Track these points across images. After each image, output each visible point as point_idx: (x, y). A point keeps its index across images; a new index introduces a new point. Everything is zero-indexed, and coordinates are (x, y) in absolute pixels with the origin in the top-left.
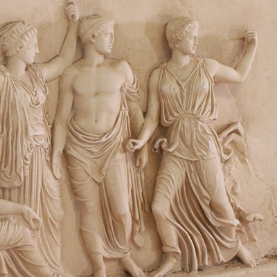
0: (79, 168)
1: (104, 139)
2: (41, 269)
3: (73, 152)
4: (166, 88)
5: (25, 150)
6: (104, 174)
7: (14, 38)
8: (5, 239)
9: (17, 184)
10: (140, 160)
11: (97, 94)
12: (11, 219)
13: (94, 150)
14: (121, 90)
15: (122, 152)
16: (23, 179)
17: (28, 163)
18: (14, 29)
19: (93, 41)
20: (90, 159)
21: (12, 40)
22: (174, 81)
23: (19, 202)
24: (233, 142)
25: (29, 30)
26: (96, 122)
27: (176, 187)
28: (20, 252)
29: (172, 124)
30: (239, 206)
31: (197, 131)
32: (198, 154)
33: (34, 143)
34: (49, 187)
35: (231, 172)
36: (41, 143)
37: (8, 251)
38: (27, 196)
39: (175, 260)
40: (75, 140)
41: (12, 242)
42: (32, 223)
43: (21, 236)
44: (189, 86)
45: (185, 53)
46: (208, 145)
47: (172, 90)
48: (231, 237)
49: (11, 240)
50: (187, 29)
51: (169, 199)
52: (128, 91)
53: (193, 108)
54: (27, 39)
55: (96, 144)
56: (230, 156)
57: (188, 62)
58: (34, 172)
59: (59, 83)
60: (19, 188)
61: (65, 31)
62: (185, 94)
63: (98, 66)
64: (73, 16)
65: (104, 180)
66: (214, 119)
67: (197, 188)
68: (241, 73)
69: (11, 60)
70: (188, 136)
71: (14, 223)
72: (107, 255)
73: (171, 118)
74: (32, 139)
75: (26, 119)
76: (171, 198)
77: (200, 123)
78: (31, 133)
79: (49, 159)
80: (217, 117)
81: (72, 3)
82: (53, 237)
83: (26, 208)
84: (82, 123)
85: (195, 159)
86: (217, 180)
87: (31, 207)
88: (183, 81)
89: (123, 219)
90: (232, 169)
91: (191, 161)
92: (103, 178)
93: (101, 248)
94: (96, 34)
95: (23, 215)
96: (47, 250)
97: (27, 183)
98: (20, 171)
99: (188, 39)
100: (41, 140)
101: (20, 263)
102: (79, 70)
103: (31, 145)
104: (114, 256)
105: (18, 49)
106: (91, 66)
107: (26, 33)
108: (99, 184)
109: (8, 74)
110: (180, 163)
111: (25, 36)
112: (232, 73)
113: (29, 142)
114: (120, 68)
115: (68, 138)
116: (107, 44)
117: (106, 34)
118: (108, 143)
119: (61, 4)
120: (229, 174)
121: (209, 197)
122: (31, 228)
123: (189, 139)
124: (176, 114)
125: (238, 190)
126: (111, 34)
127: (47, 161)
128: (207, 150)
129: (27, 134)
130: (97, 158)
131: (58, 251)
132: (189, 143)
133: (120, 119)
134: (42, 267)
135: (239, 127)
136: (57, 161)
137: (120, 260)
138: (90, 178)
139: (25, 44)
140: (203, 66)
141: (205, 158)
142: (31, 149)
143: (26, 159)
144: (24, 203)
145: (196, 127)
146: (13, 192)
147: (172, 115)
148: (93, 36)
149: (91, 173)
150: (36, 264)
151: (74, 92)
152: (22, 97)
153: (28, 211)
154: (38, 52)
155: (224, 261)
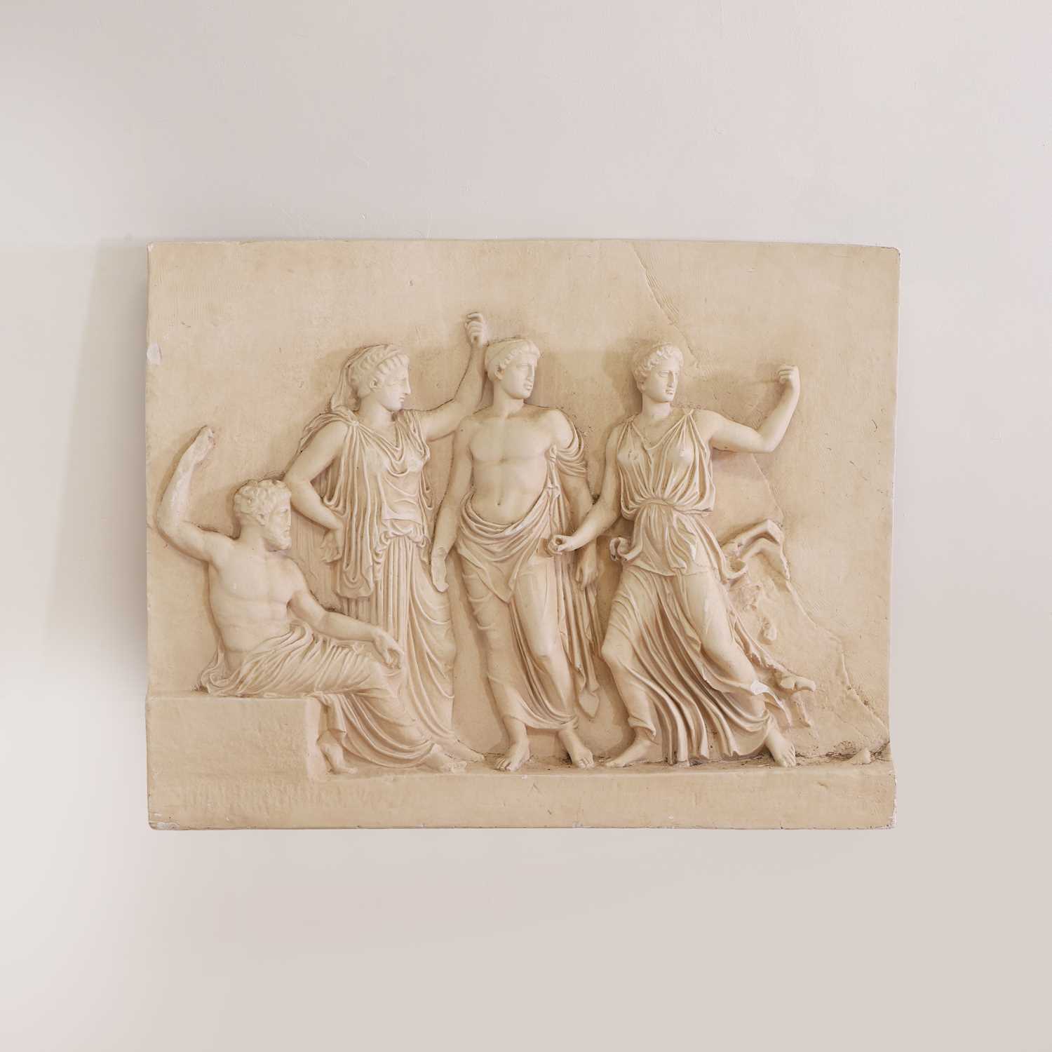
0: (473, 576)
1: (508, 532)
2: (400, 728)
3: (463, 551)
4: (622, 456)
5: (376, 540)
6: (512, 587)
7: (366, 369)
8: (338, 675)
9: (363, 593)
10: (581, 571)
11: (503, 460)
12: (353, 647)
13: (495, 548)
14: (547, 454)
15: (542, 555)
16: (372, 585)
17: (382, 560)
18: (368, 355)
19: (500, 376)
20: (490, 563)
21: (363, 371)
22: (638, 445)
23: (369, 622)
24: (761, 553)
25: (391, 358)
26: (499, 504)
27: (640, 619)
28: (366, 698)
29: (635, 515)
30: (770, 661)
31: (671, 527)
32: (674, 565)
33: (391, 531)
34: (424, 604)
35: (756, 604)
36: (405, 531)
37: (347, 695)
38: (381, 612)
39: (647, 743)
40: (466, 532)
41: (350, 682)
42: (387, 655)
43: (365, 674)
44: (660, 453)
45: (658, 400)
46: (689, 550)
47: (631, 458)
48: (753, 713)
49: (348, 677)
50: (653, 358)
51: (627, 638)
52: (558, 458)
53: (664, 489)
54: (385, 370)
55: (497, 539)
56: (740, 573)
57: (665, 414)
58: (391, 577)
59: (453, 444)
60: (369, 599)
61: (467, 362)
62: (652, 467)
63: (510, 416)
64: (476, 338)
65: (514, 597)
66: (706, 510)
67: (678, 622)
68: (766, 436)
69: (364, 403)
70: (656, 534)
71: (356, 652)
72: (532, 723)
73: (632, 505)
74: (388, 524)
75: (379, 494)
76: (633, 637)
77: (675, 515)
78: (387, 514)
79: (426, 560)
80: (711, 506)
81: (475, 318)
82: (435, 684)
83: (378, 631)
84: (480, 505)
85: (670, 574)
86: (706, 610)
87: (387, 630)
88: (652, 445)
89: (545, 663)
90: (759, 598)
91: (665, 577)
92: (510, 594)
93: (518, 709)
94: (503, 366)
95: (373, 642)
96: (423, 703)
97: (381, 593)
98: (367, 571)
99: (657, 375)
100: (405, 527)
101: (367, 716)
102: (481, 423)
103: (386, 533)
104: (546, 727)
105: (372, 385)
106: (497, 416)
107: (384, 362)
108: (509, 605)
109: (355, 423)
110: (646, 580)
111: (382, 366)
112: (746, 436)
113: (383, 529)
114: (544, 420)
115: (459, 529)
116: (522, 382)
117: (518, 366)
118: (517, 538)
119: (461, 320)
120: (754, 608)
121: (697, 638)
122: (386, 664)
123: (660, 539)
124: (637, 498)
125: (772, 634)
126: (530, 366)
127: (423, 562)
128: (688, 559)
129: (380, 516)
130: (502, 562)
131: (447, 708)
132: (660, 546)
133: (540, 502)
134: (402, 726)
135: (771, 527)
136: (438, 562)
137: (556, 734)
138: (490, 594)
139: (382, 378)
140: (689, 421)
141: (684, 572)
142: (387, 539)
143: (377, 555)
144: (378, 624)
145: (669, 520)
146: (360, 605)
147: (633, 500)
148: (500, 370)
149: (491, 586)
150: (391, 721)
151: (472, 458)
152: (375, 460)
153: (381, 637)
154: (409, 392)
155: (740, 754)
